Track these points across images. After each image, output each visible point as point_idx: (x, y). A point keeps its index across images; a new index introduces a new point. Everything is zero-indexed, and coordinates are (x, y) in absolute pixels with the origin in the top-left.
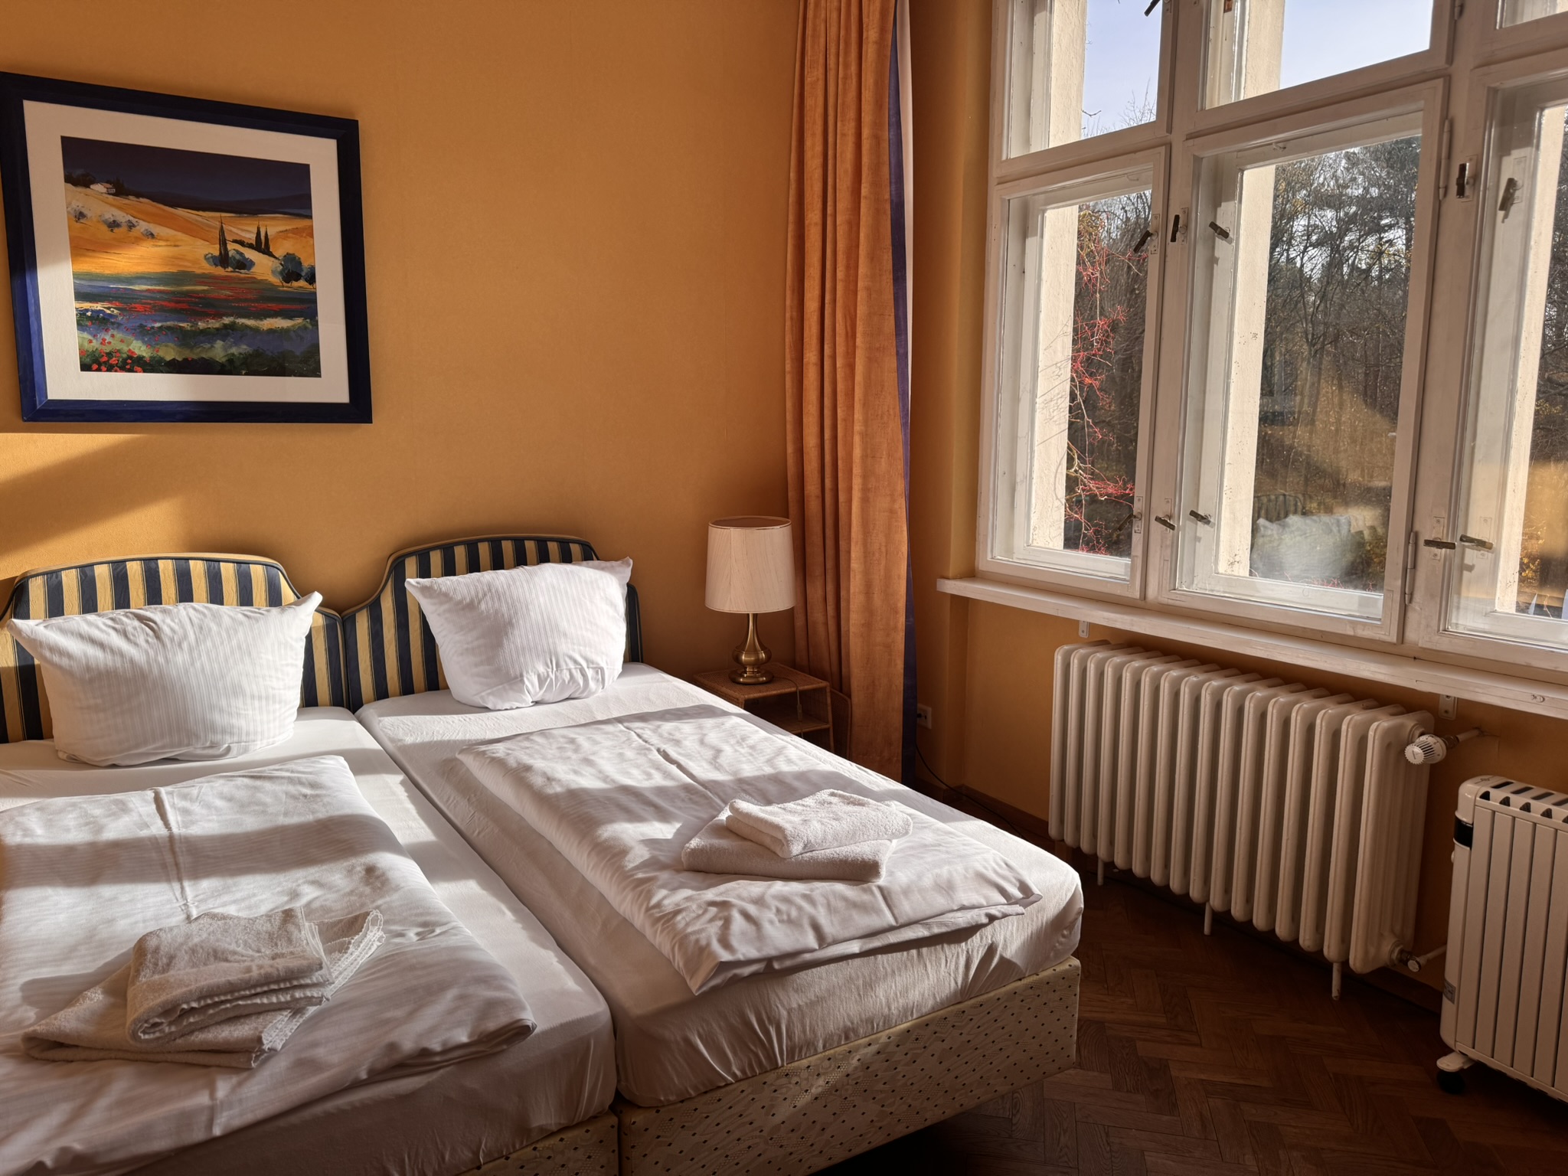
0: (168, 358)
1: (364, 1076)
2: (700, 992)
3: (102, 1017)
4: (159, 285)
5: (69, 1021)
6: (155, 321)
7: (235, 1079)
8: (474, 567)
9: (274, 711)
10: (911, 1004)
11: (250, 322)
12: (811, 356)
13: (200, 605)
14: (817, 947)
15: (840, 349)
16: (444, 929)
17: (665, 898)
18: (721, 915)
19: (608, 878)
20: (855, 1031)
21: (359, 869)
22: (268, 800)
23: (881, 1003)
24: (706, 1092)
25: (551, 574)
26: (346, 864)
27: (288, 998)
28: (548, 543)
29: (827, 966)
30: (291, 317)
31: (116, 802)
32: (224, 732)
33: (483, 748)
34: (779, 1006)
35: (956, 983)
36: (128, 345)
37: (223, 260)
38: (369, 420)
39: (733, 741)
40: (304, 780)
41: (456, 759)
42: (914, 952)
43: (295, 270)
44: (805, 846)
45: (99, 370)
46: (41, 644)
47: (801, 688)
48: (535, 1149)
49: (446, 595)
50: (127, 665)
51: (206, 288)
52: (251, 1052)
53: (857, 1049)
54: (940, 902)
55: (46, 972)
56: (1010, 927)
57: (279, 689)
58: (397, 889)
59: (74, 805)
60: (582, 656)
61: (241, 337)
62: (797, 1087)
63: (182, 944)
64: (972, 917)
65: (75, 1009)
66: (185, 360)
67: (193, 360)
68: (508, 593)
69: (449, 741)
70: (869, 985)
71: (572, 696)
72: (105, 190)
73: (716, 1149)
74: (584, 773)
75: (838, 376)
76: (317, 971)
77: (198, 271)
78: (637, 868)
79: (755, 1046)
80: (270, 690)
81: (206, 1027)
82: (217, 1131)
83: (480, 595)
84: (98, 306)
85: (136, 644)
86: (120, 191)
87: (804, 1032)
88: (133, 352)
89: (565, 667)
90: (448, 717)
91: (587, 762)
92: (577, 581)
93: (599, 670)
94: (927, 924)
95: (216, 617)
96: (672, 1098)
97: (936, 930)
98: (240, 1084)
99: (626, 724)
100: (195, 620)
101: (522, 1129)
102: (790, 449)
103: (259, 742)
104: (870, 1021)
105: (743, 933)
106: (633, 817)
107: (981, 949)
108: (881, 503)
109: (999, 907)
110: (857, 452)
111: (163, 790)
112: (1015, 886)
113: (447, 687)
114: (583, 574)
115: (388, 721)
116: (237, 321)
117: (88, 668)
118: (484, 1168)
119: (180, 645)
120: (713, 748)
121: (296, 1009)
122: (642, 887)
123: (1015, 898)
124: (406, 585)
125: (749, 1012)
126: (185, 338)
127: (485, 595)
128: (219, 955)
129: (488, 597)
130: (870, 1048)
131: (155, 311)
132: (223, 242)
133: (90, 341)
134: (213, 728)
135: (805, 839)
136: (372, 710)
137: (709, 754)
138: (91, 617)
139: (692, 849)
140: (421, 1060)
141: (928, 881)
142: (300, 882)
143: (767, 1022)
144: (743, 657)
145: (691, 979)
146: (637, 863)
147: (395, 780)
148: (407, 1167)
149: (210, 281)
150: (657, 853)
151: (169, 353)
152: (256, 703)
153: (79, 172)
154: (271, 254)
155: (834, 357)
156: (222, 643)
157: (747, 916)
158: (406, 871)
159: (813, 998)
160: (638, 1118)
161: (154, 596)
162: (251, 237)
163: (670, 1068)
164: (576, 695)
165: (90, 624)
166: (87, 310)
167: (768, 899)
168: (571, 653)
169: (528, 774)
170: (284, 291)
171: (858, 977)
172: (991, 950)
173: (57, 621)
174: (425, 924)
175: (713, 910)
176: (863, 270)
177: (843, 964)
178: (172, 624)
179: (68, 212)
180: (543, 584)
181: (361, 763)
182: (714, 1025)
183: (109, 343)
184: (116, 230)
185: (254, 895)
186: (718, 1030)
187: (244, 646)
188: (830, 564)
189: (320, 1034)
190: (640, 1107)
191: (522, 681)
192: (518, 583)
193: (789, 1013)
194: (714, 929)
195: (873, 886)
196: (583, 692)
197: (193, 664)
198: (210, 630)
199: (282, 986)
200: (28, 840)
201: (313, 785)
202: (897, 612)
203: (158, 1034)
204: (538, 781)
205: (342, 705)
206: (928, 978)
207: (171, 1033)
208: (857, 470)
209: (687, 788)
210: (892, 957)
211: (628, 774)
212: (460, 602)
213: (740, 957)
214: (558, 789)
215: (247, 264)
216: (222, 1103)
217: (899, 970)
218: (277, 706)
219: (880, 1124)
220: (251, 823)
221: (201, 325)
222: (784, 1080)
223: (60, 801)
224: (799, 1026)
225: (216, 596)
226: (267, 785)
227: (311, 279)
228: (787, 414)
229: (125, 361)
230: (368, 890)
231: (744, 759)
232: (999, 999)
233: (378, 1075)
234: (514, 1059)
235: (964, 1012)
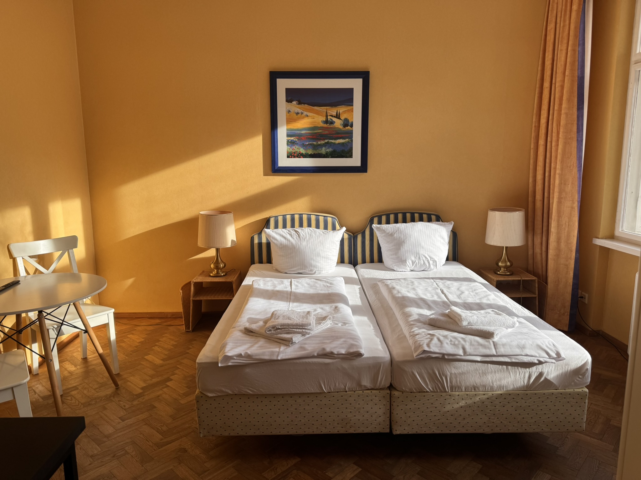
0: (310, 153)
1: (316, 355)
2: (417, 357)
3: (261, 327)
4: (308, 131)
5: (254, 327)
6: (307, 142)
7: (285, 347)
8: (396, 222)
9: (329, 263)
10: (503, 385)
11: (333, 141)
12: (542, 142)
13: (313, 228)
14: (463, 355)
15: (554, 139)
16: (349, 325)
17: (416, 330)
18: (430, 338)
19: (404, 322)
20: (478, 388)
21: (333, 306)
22: (318, 286)
23: (489, 381)
24: (420, 392)
25: (420, 226)
26: (331, 305)
27: (301, 331)
28: (423, 215)
29: (467, 363)
30: (344, 139)
31: (281, 281)
32: (314, 267)
33: (385, 281)
34: (447, 371)
35: (524, 383)
36: (299, 150)
37: (326, 122)
38: (367, 172)
39: (470, 290)
40: (329, 282)
41: (377, 284)
42: (505, 367)
43: (347, 123)
44: (469, 323)
45: (291, 157)
46: (270, 236)
47: (523, 279)
48: (363, 392)
49: (384, 231)
50: (291, 244)
51: (321, 131)
52: (290, 342)
53: (479, 395)
54: (518, 351)
55: (253, 316)
56: (551, 368)
57: (331, 256)
58: (341, 313)
59: (271, 280)
60: (428, 256)
61: (330, 146)
62: (454, 401)
63: (282, 314)
64: (531, 359)
65: (256, 324)
66: (314, 154)
67: (316, 154)
68: (404, 231)
69: (378, 278)
70: (484, 373)
71: (425, 270)
72: (296, 103)
73: (423, 412)
74: (411, 292)
75: (553, 150)
76: (309, 326)
77: (319, 126)
78: (412, 321)
79: (437, 382)
80: (328, 256)
81: (282, 334)
82: (279, 358)
83: (395, 232)
84: (292, 138)
85: (293, 238)
86: (300, 103)
87: (457, 382)
88: (301, 152)
89: (422, 259)
90: (381, 271)
91: (414, 289)
92: (430, 228)
93: (435, 261)
94: (510, 357)
95: (315, 232)
96: (407, 390)
97: (514, 360)
98: (286, 349)
99: (434, 280)
100: (309, 233)
101: (359, 384)
102: (531, 180)
103: (323, 271)
104: (484, 386)
105: (436, 344)
106: (419, 306)
107: (536, 374)
108: (567, 204)
109: (544, 359)
110: (557, 182)
111: (293, 280)
112: (554, 352)
113: (383, 262)
114: (434, 226)
115: (362, 270)
116: (329, 141)
117: (281, 244)
118: (348, 392)
119: (304, 240)
120: (461, 291)
121: (303, 335)
122: (411, 326)
123: (553, 357)
124: (372, 227)
125: (435, 370)
126: (315, 147)
127: (396, 231)
128: (290, 318)
129: (397, 232)
130: (484, 396)
131: (307, 139)
132: (327, 116)
133: (290, 149)
134: (311, 265)
135: (469, 321)
136: (359, 266)
137: (459, 293)
138: (284, 230)
139: (430, 318)
140: (330, 355)
141: (515, 343)
142: (318, 307)
143: (442, 375)
144: (500, 264)
145: (415, 353)
146: (413, 319)
147: (357, 288)
148: (326, 384)
149: (322, 129)
150: (420, 318)
151: (310, 152)
152: (324, 259)
153: (290, 98)
154: (340, 119)
155: (551, 142)
156: (316, 240)
157: (439, 339)
158: (346, 310)
159: (461, 372)
160: (396, 393)
161: (301, 225)
162: (335, 114)
163: (407, 380)
164: (426, 270)
165: (283, 231)
166: (289, 140)
167: (449, 337)
168: (424, 254)
169: (393, 290)
170: (343, 130)
171: (480, 369)
172: (541, 374)
173: (276, 230)
174: (344, 323)
175: (429, 336)
176: (564, 105)
177: (474, 363)
178: (303, 233)
179: (286, 111)
180: (417, 229)
181: (348, 281)
182: (423, 371)
183: (295, 149)
184: (298, 115)
185: (306, 309)
186: (424, 373)
187: (321, 242)
188: (545, 229)
189: (308, 342)
190: (397, 390)
191: (406, 262)
192: (408, 228)
193: (450, 374)
194: (426, 341)
195: (491, 341)
196: (428, 269)
197: (307, 245)
198: (313, 236)
199: (300, 327)
200: (259, 287)
201: (331, 284)
202: (572, 251)
203: (271, 333)
204: (395, 292)
205: (352, 264)
206: (511, 377)
207: (274, 333)
208: (556, 190)
209: (444, 302)
210: (495, 366)
211: (426, 295)
212: (388, 233)
213: (432, 350)
214: (400, 295)
215: (333, 123)
216: (281, 351)
217: (498, 371)
218: (330, 261)
219: (489, 425)
220: (312, 291)
221: (319, 143)
222: (449, 397)
223: (269, 279)
224: (455, 380)
225: (318, 227)
226: (319, 282)
227: (352, 126)
228: (531, 166)
229: (298, 154)
230: (334, 312)
231: (471, 297)
232: (544, 394)
233: (320, 356)
234: (357, 362)
235: (527, 394)
